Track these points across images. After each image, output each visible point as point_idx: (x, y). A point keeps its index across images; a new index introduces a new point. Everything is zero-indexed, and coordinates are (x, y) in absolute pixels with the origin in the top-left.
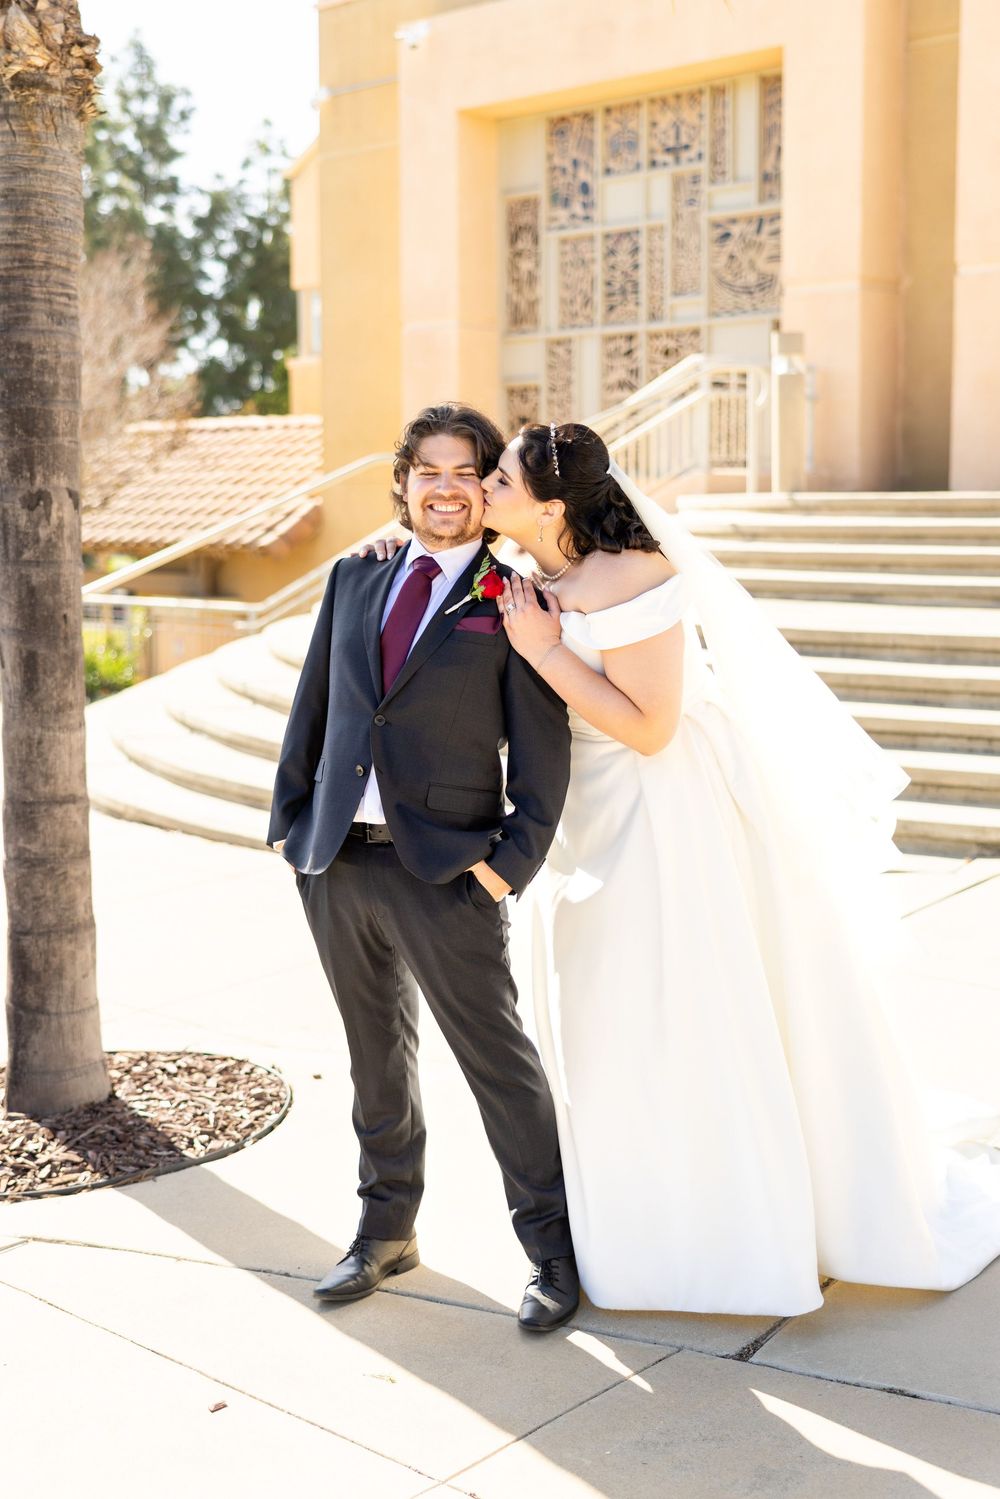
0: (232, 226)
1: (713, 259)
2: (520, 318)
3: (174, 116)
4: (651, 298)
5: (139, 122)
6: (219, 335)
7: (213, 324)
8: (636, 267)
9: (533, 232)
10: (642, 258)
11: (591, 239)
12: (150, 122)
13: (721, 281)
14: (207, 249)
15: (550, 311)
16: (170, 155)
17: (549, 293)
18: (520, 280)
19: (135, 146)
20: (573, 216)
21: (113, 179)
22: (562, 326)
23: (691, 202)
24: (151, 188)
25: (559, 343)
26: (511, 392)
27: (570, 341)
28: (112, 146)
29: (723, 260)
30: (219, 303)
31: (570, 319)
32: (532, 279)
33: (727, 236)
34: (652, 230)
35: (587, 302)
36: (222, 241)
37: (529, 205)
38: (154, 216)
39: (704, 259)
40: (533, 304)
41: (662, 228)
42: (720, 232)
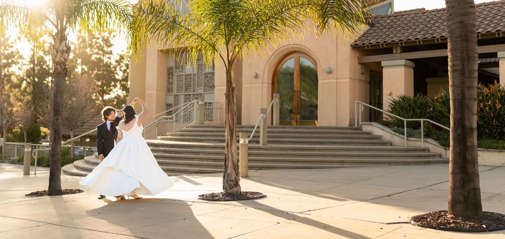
0: (124, 62)
1: (205, 81)
2: (169, 90)
3: (112, 36)
4: (193, 88)
5: (103, 38)
6: (120, 89)
7: (119, 86)
8: (191, 82)
9: (172, 73)
10: (192, 80)
11: (183, 75)
12: (106, 37)
13: (206, 85)
14: (118, 68)
15: (175, 89)
16: (111, 45)
17: (175, 86)
18: (170, 83)
19: (102, 43)
20: (180, 71)
21: (96, 51)
22: (177, 92)
23: (201, 70)
24: (105, 53)
25: (176, 95)
26: (167, 105)
27: (178, 95)
28: (96, 43)
29: (207, 81)
30: (120, 81)
31: (178, 91)
32: (172, 83)
33: (207, 76)
34: (194, 74)
35: (182, 88)
36: (122, 66)
37: (171, 68)
38: (106, 60)
39: (203, 80)
40: (172, 88)
41: (195, 74)
42: (205, 76)
